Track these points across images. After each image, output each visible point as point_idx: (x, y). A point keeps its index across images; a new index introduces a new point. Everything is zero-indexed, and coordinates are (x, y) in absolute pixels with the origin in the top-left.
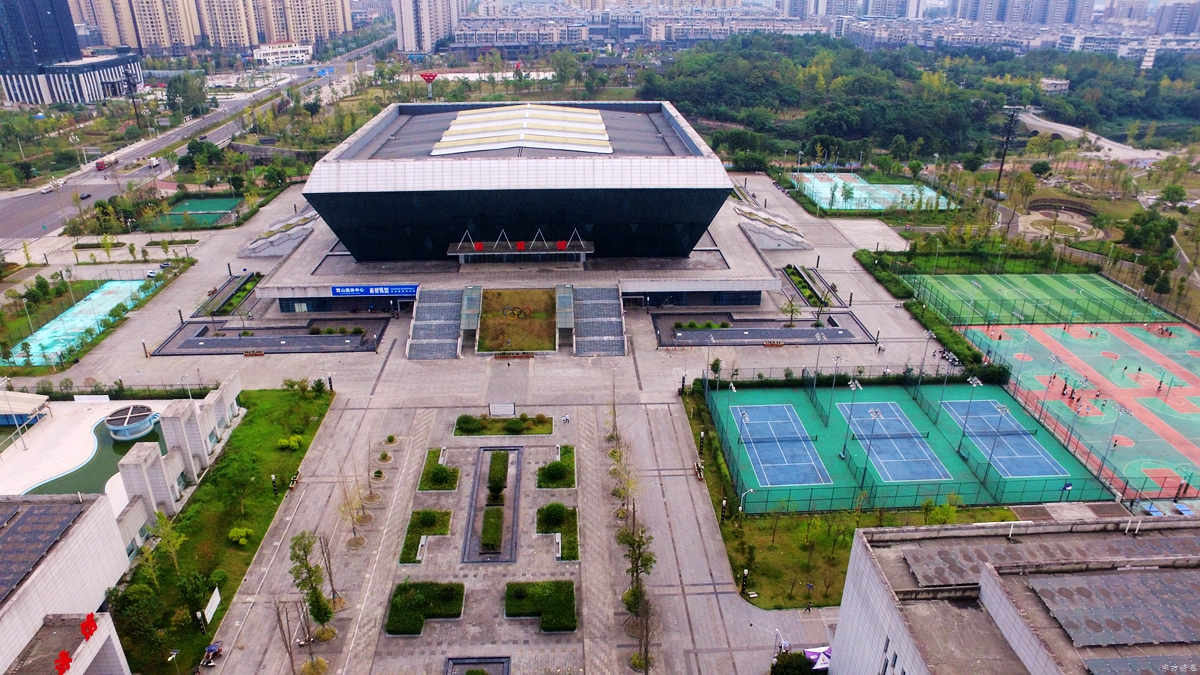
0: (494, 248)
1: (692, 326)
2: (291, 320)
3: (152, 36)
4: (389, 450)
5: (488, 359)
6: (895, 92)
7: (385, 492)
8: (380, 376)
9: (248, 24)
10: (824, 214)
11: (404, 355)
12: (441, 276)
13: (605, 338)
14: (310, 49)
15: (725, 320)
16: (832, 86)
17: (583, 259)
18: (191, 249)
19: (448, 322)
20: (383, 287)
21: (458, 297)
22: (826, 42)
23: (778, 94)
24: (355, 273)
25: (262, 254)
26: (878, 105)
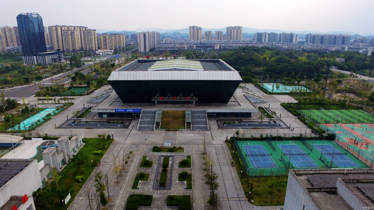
0: (166, 99)
1: (229, 123)
2: (102, 119)
3: (67, 47)
4: (131, 156)
5: (164, 131)
6: (291, 62)
7: (128, 167)
8: (129, 135)
9: (95, 44)
10: (270, 93)
11: (137, 130)
12: (150, 107)
13: (201, 125)
14: (113, 51)
15: (240, 121)
16: (271, 60)
17: (194, 103)
18: (73, 100)
19: (151, 120)
20: (131, 109)
21: (155, 113)
22: (268, 49)
23: (254, 63)
24: (123, 106)
25: (94, 102)
26: (285, 65)
